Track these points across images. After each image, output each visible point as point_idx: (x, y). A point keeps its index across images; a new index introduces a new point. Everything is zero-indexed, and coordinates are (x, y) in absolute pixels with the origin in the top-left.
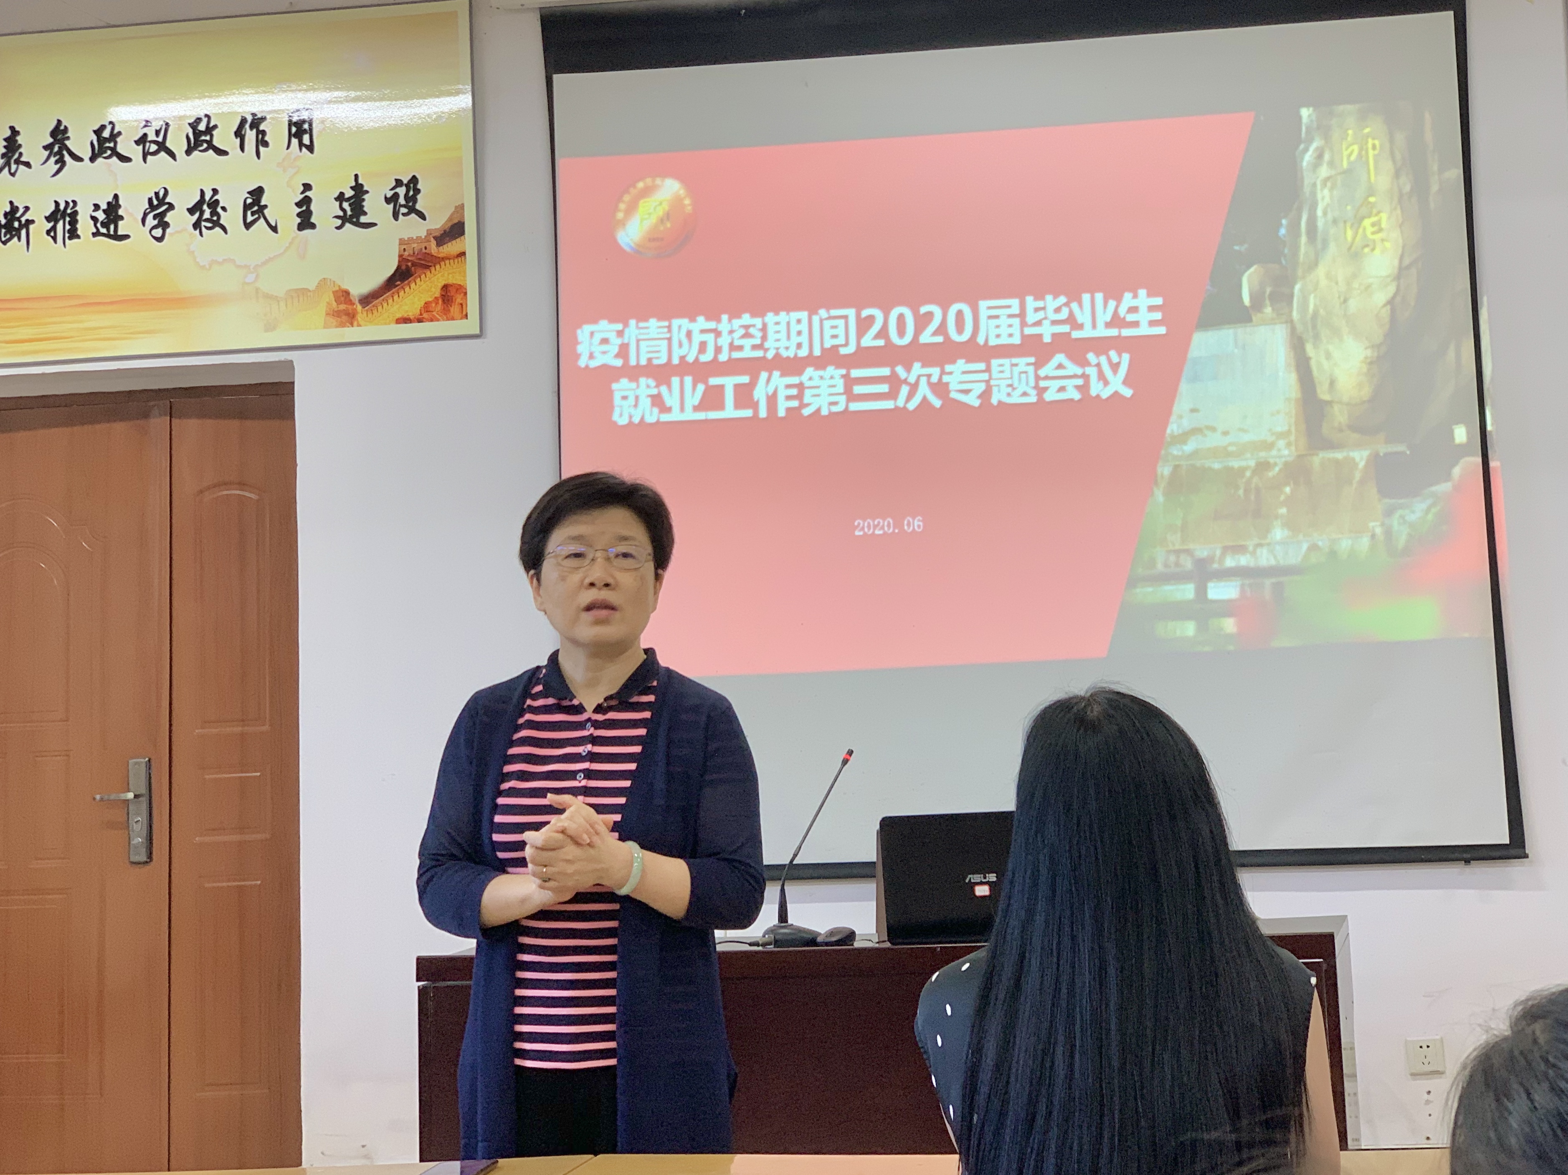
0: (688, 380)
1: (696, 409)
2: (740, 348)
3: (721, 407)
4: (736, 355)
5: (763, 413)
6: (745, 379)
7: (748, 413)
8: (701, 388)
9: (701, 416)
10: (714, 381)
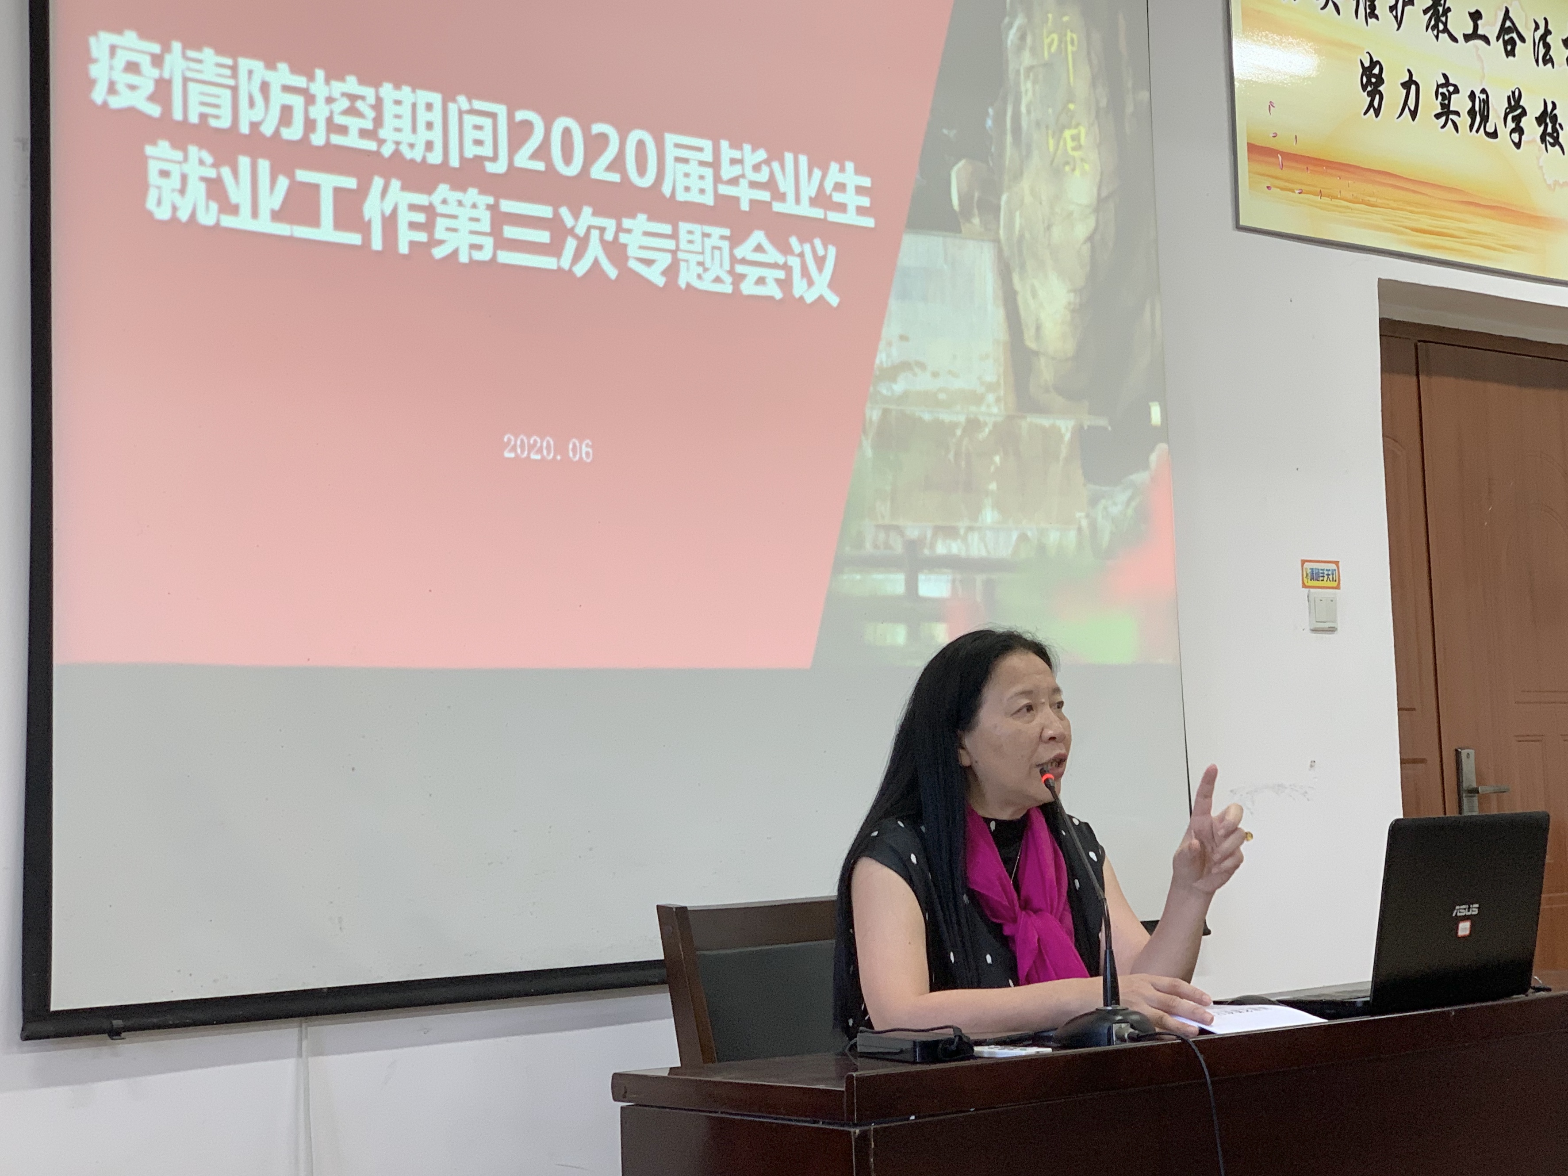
0: (264, 166)
1: (276, 216)
2: (343, 130)
3: (314, 221)
4: (337, 139)
5: (377, 244)
6: (350, 183)
7: (354, 239)
8: (283, 183)
9: (283, 229)
10: (303, 176)
